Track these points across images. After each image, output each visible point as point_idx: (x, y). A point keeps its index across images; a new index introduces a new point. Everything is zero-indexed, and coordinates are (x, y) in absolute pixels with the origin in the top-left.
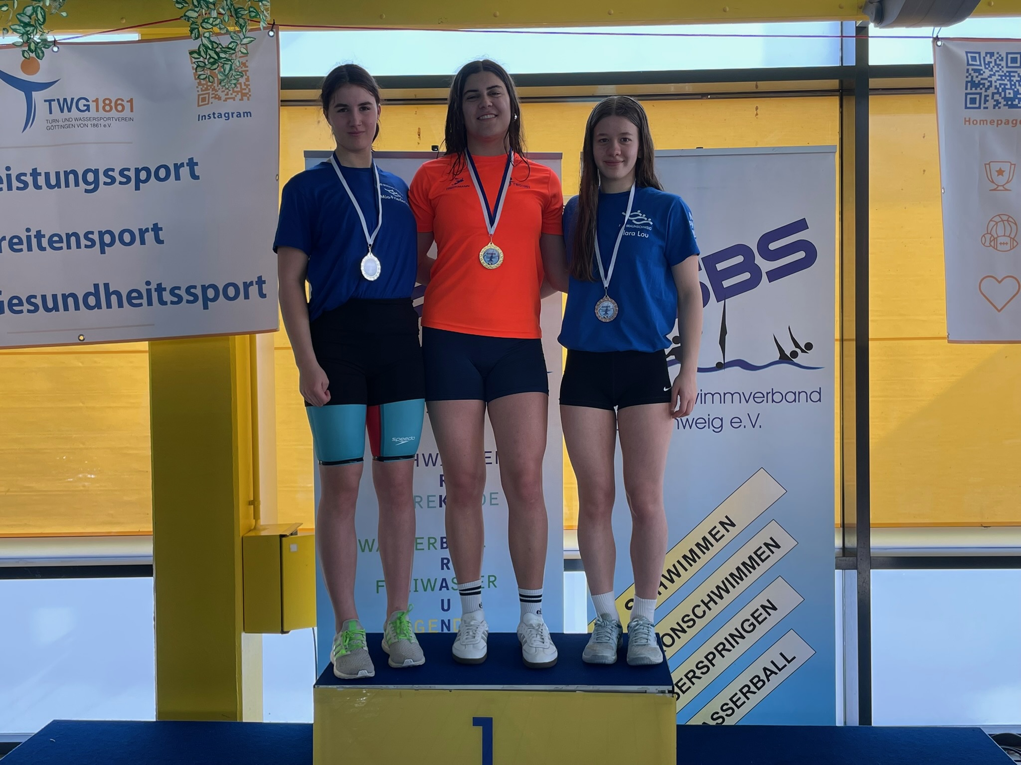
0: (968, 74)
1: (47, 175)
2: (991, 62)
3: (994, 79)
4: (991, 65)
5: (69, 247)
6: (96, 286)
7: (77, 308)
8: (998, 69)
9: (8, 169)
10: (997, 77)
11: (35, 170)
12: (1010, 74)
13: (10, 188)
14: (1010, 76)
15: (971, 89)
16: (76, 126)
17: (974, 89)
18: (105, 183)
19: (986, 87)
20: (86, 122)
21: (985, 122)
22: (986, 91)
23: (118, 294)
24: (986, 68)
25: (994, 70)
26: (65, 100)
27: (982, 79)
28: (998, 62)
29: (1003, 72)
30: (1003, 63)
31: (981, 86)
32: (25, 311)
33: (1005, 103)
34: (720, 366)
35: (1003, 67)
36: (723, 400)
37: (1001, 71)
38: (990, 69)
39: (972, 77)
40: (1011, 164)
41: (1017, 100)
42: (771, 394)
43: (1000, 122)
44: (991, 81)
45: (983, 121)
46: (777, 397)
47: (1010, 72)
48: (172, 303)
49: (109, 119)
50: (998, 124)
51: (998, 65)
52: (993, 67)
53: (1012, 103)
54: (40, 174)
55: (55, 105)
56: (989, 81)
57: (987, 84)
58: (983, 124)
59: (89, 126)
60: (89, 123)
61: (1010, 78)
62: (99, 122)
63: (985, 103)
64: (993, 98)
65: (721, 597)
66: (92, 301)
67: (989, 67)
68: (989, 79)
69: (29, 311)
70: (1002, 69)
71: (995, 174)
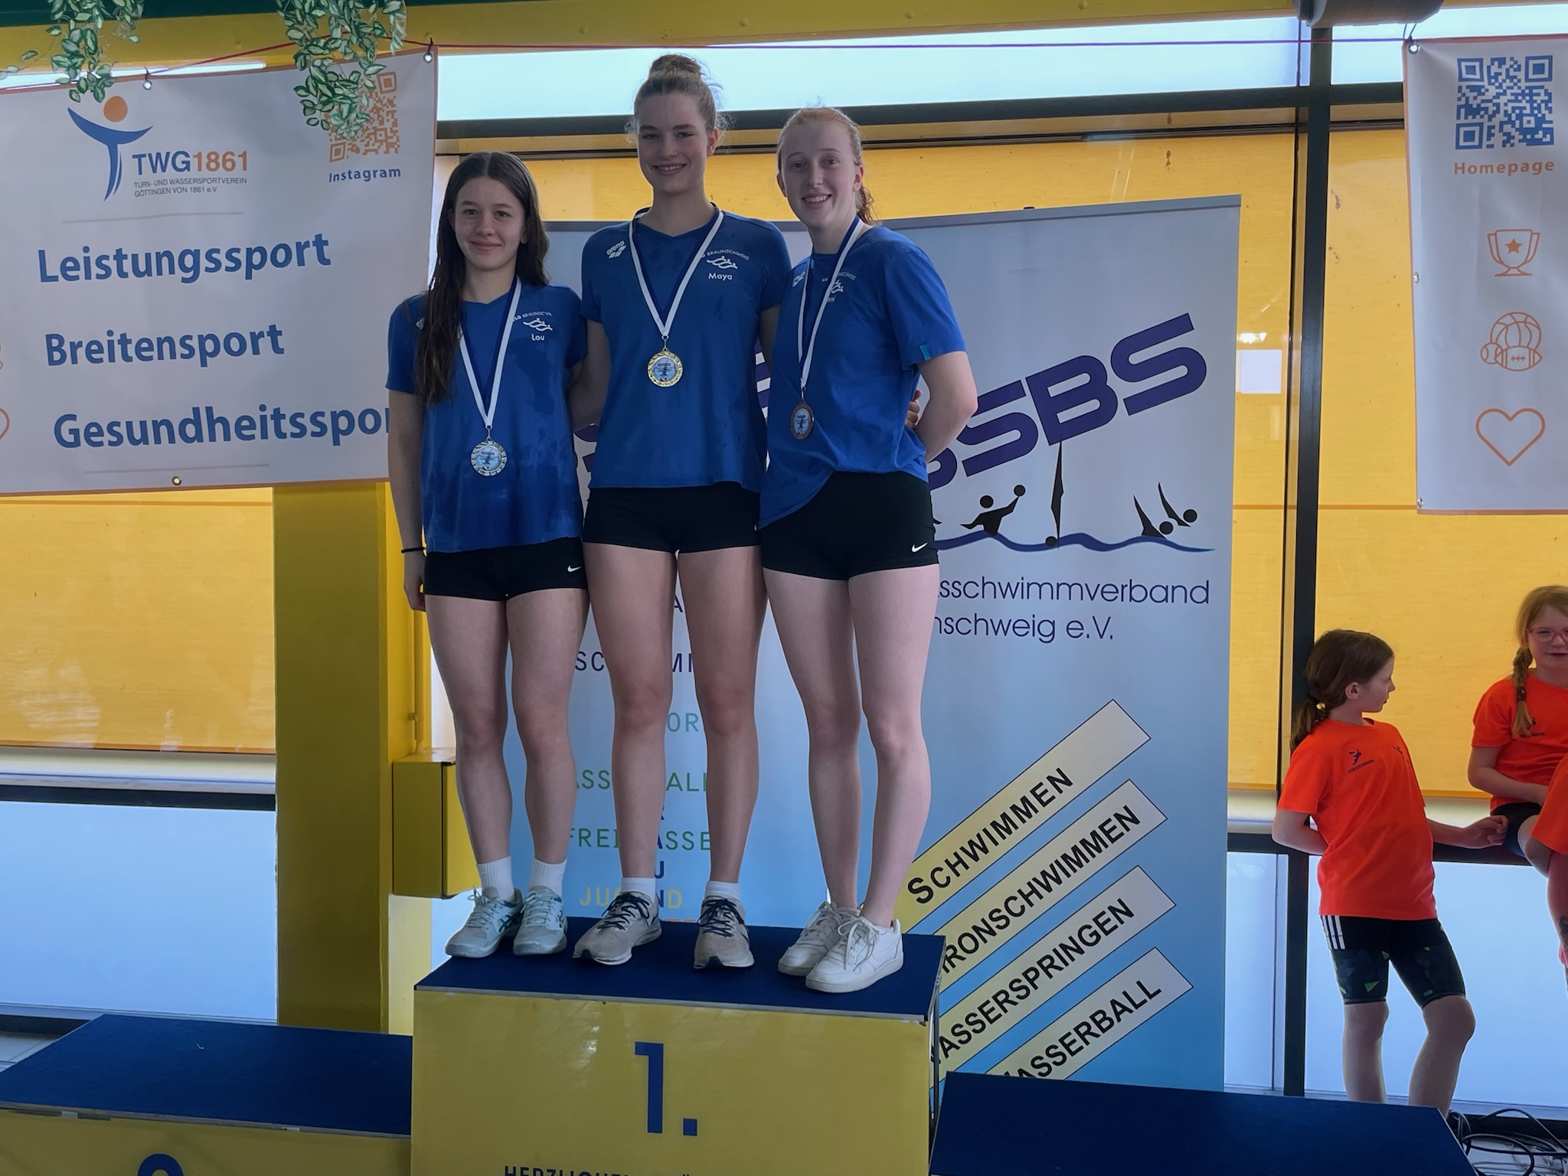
0: (1460, 95)
1: (135, 257)
2: (1500, 74)
3: (1503, 100)
4: (1500, 79)
5: (161, 357)
6: (196, 411)
7: (172, 440)
8: (1512, 85)
9: (86, 249)
10: (1509, 97)
11: (119, 251)
12: (1531, 91)
13: (88, 276)
14: (1531, 95)
15: (1466, 118)
16: (172, 191)
17: (1470, 117)
18: (208, 270)
19: (1490, 113)
20: (184, 186)
21: (1489, 169)
22: (1490, 120)
23: (224, 421)
24: (1490, 84)
25: (1504, 86)
26: (158, 155)
27: (1483, 101)
28: (1512, 73)
29: (1519, 88)
30: (1521, 75)
31: (1482, 113)
32: (106, 443)
33: (1521, 137)
34: (1052, 543)
35: (1519, 81)
36: (1055, 594)
37: (1516, 88)
38: (1497, 84)
39: (1467, 99)
40: (1532, 234)
41: (1541, 132)
42: (1128, 588)
43: (1513, 168)
44: (1499, 104)
45: (1486, 167)
46: (1138, 593)
47: (1531, 88)
48: (293, 435)
49: (214, 180)
50: (1510, 171)
51: (1512, 78)
52: (1504, 81)
53: (1533, 137)
54: (126, 257)
55: (145, 161)
56: (1494, 105)
57: (1492, 109)
58: (1487, 172)
59: (189, 190)
60: (189, 186)
61: (1531, 98)
62: (201, 185)
63: (1489, 139)
64: (1501, 130)
65: (1049, 889)
66: (191, 430)
67: (1497, 81)
68: (1495, 101)
69: (111, 443)
70: (1519, 84)
71: (1504, 250)
